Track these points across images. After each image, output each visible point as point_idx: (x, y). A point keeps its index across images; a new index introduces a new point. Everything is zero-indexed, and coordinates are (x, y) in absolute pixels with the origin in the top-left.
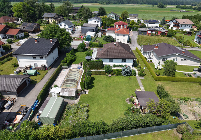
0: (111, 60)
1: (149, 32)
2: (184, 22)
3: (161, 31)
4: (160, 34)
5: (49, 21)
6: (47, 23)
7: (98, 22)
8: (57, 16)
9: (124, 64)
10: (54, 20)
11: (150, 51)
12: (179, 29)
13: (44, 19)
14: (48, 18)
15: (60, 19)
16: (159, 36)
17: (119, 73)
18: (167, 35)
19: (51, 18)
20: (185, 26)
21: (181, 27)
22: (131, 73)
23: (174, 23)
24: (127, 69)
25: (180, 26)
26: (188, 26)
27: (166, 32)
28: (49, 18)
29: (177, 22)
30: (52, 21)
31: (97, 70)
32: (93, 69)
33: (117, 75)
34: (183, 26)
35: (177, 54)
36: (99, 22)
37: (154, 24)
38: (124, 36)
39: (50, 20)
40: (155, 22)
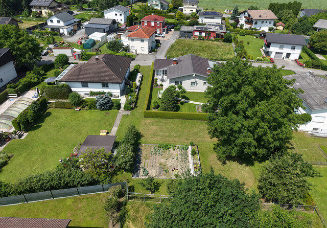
0: (85, 84)
1: (197, 34)
2: (260, 16)
3: (215, 32)
4: (214, 37)
5: (41, 12)
6: (38, 17)
7: (121, 15)
8: (54, 4)
9: (106, 90)
10: (50, 12)
11: (165, 69)
12: (253, 27)
13: (34, 10)
14: (40, 7)
15: (60, 9)
16: (211, 40)
17: (92, 106)
18: (223, 39)
19: (45, 7)
20: (262, 22)
21: (256, 23)
22: (112, 105)
23: (245, 17)
24: (102, 99)
25: (254, 23)
26: (268, 22)
27: (223, 34)
28: (42, 8)
29: (249, 15)
30: (46, 12)
31: (61, 100)
32: (55, 99)
33: (90, 108)
34: (259, 23)
35: (194, 75)
36: (123, 15)
37: (214, 18)
38: (142, 41)
39: (43, 11)
40: (213, 15)
